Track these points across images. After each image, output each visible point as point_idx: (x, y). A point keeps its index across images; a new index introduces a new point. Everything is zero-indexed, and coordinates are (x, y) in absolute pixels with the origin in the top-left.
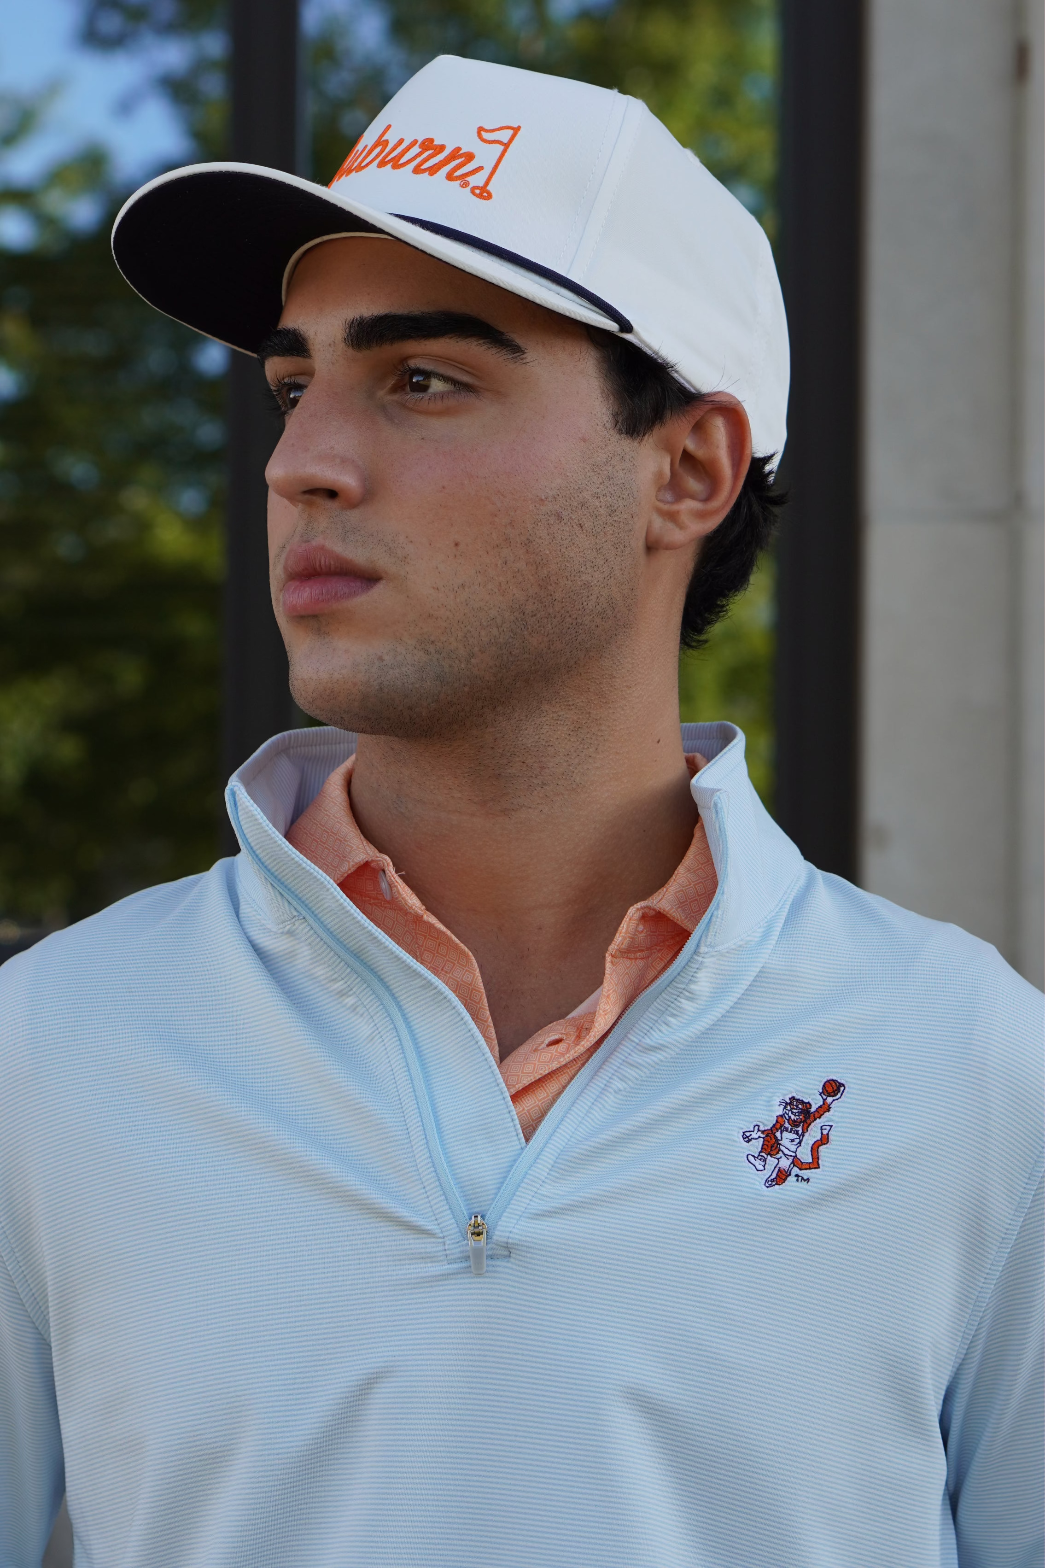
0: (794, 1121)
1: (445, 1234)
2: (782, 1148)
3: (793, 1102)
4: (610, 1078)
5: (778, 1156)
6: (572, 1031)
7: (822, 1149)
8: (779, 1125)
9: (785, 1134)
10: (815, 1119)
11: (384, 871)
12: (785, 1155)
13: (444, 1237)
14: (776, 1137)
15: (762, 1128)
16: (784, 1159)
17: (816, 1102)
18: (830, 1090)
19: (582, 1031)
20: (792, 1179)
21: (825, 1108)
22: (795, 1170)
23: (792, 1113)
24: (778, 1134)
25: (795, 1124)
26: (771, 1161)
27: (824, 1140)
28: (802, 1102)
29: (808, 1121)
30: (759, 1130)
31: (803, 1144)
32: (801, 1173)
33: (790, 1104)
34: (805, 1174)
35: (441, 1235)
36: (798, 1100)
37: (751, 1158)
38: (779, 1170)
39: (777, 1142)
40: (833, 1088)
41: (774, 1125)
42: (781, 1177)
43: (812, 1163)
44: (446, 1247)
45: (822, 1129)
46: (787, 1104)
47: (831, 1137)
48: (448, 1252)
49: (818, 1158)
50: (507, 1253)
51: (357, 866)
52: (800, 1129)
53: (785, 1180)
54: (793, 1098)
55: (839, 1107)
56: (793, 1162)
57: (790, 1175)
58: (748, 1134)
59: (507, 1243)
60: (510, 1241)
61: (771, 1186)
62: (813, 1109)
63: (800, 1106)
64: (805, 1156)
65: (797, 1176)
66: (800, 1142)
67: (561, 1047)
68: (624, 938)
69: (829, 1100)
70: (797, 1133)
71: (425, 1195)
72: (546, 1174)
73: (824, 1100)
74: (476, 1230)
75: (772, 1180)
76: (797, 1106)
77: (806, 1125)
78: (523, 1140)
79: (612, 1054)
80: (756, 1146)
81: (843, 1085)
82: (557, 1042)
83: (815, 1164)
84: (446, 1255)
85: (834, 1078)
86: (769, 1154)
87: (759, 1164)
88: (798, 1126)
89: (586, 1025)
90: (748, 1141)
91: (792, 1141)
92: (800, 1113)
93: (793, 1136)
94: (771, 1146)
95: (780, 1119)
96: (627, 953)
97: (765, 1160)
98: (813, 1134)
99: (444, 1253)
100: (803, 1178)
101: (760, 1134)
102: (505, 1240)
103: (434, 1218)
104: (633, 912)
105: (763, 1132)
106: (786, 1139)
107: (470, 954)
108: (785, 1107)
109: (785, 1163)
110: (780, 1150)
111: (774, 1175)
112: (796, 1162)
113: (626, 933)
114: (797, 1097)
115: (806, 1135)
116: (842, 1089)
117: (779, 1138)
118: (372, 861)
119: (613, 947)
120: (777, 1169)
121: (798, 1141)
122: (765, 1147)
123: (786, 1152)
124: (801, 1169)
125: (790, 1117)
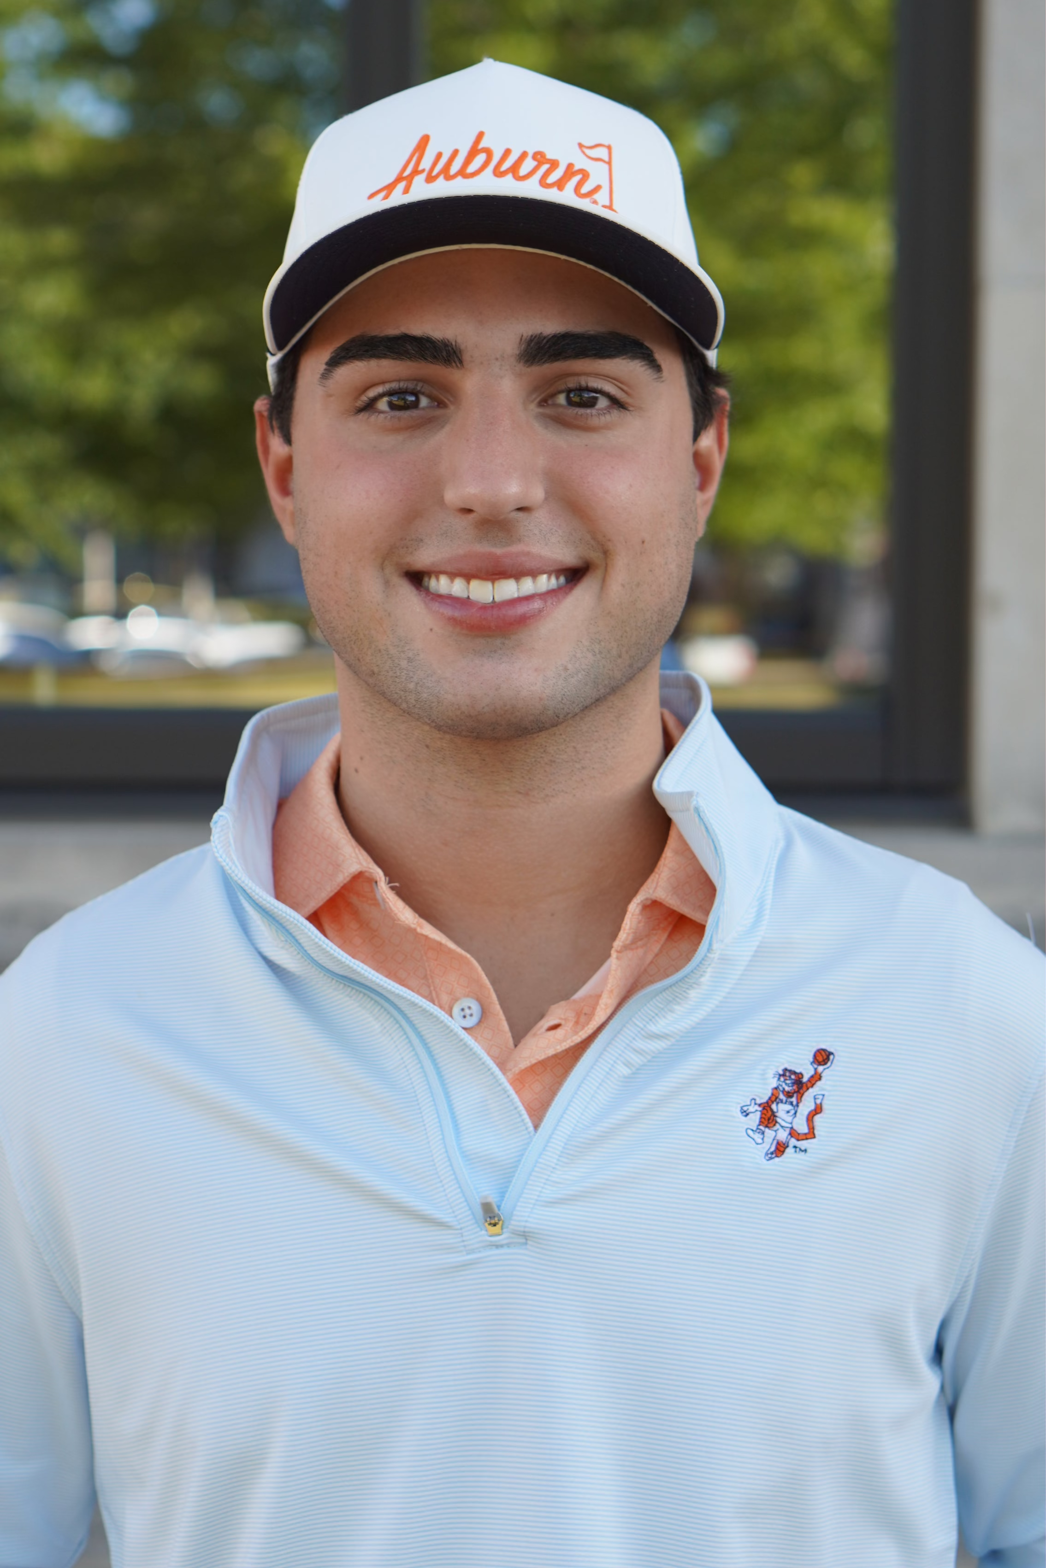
0: (788, 1092)
1: (463, 1225)
2: (778, 1120)
3: (786, 1073)
4: (615, 1062)
5: (775, 1128)
6: (571, 1015)
7: (817, 1119)
8: (774, 1098)
9: (781, 1106)
10: (808, 1089)
11: (373, 883)
12: (782, 1127)
13: (461, 1229)
14: (772, 1110)
15: (758, 1102)
16: (781, 1131)
17: (807, 1073)
18: (820, 1059)
19: (582, 1015)
20: (790, 1151)
21: (816, 1078)
22: (793, 1142)
23: (786, 1084)
24: (774, 1106)
25: (789, 1095)
26: (769, 1133)
27: (818, 1110)
28: (795, 1073)
29: (801, 1091)
30: (755, 1104)
31: (798, 1114)
32: (799, 1144)
33: (784, 1075)
34: (803, 1144)
35: (459, 1227)
36: (790, 1071)
37: (750, 1132)
38: (778, 1143)
39: (773, 1116)
40: (823, 1057)
41: (770, 1098)
42: (780, 1149)
43: (809, 1133)
44: (464, 1239)
45: (815, 1099)
46: (780, 1075)
47: (825, 1107)
48: (466, 1243)
49: (813, 1128)
50: (524, 1241)
51: (351, 876)
52: (794, 1100)
53: (783, 1152)
54: (786, 1069)
55: (829, 1074)
56: (790, 1134)
57: (788, 1146)
58: (745, 1108)
59: (524, 1231)
60: (526, 1228)
61: (771, 1158)
62: (805, 1079)
63: (793, 1077)
64: (802, 1127)
65: (795, 1147)
66: (795, 1113)
67: (559, 1032)
68: (628, 934)
69: (820, 1069)
70: (792, 1104)
72: (555, 1161)
73: (816, 1069)
75: (772, 1153)
76: (790, 1077)
77: (800, 1095)
78: (532, 1128)
79: (616, 1036)
80: (755, 1118)
81: (832, 1054)
82: (555, 1027)
83: (811, 1134)
84: (465, 1246)
85: (824, 1047)
86: (767, 1126)
87: (758, 1137)
88: (791, 1097)
89: (587, 1009)
90: (747, 1115)
91: (788, 1112)
92: (793, 1084)
93: (788, 1107)
94: (768, 1119)
95: (775, 1091)
96: (630, 945)
97: (763, 1133)
98: (807, 1104)
99: (462, 1244)
100: (800, 1150)
101: (757, 1107)
102: (522, 1228)
103: (450, 1211)
104: (635, 903)
105: (760, 1105)
106: (782, 1110)
108: (779, 1079)
109: (783, 1135)
110: (776, 1122)
111: (773, 1148)
112: (793, 1133)
113: (630, 928)
114: (789, 1068)
115: (801, 1105)
116: (831, 1057)
117: (775, 1110)
118: (367, 874)
119: (617, 942)
120: (775, 1142)
121: (793, 1112)
122: (763, 1120)
123: (783, 1124)
124: (798, 1140)
125: (784, 1089)
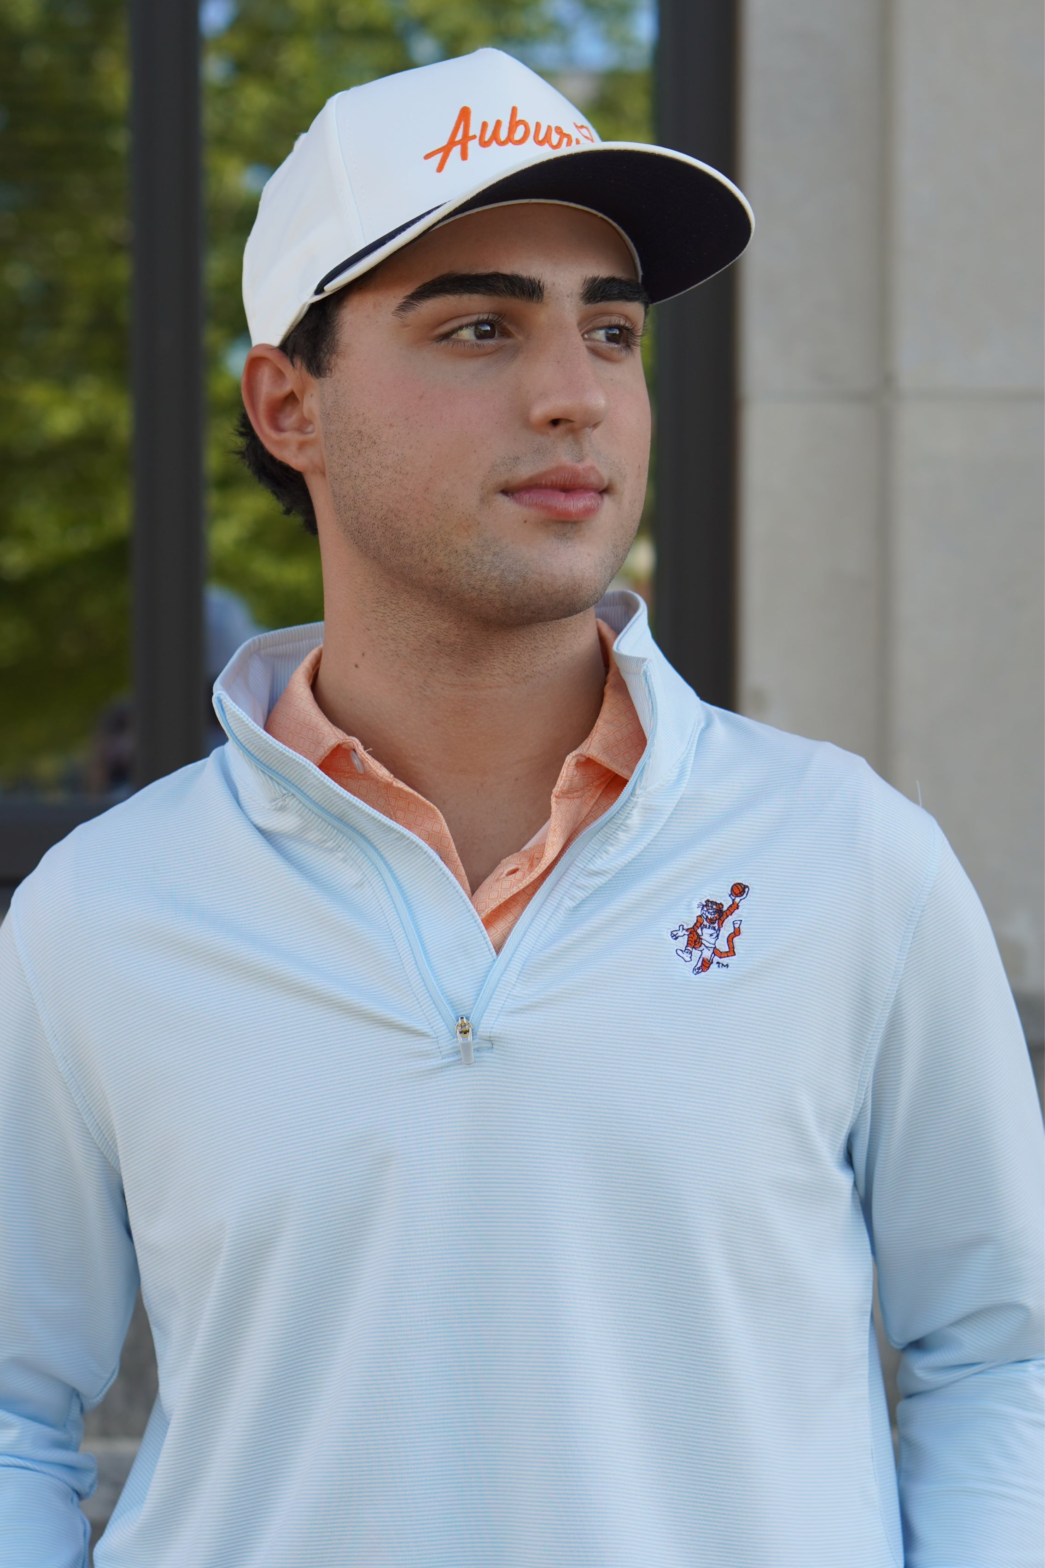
0: (711, 919)
1: (438, 1035)
2: (704, 942)
3: (708, 904)
4: (562, 898)
5: (701, 948)
6: (525, 861)
7: (736, 940)
8: (698, 924)
9: (704, 930)
10: (728, 916)
11: (354, 750)
12: (707, 947)
13: (437, 1038)
14: (697, 934)
15: (685, 927)
16: (706, 951)
17: (727, 903)
18: (737, 891)
19: (533, 861)
20: (714, 966)
21: (734, 907)
22: (716, 959)
23: (709, 913)
24: (699, 931)
25: (712, 921)
26: (696, 953)
27: (737, 932)
28: (716, 903)
29: (722, 918)
30: (683, 929)
31: (720, 937)
32: (721, 960)
33: (706, 906)
34: (724, 961)
35: (435, 1036)
36: (712, 902)
37: (680, 952)
38: (703, 960)
39: (699, 937)
40: (739, 890)
41: (695, 924)
42: (705, 965)
43: (729, 951)
44: (440, 1045)
45: (734, 924)
46: (703, 906)
47: (742, 930)
48: (441, 1049)
49: (733, 947)
50: (490, 1045)
51: (331, 750)
52: (716, 925)
53: (708, 968)
54: (708, 901)
55: (745, 904)
56: (713, 953)
57: (712, 963)
58: (675, 933)
59: (490, 1037)
60: (492, 1035)
61: (698, 973)
62: (725, 909)
63: (714, 907)
64: (723, 947)
65: (718, 963)
66: (718, 936)
67: (518, 875)
68: (565, 781)
69: (737, 900)
70: (714, 928)
71: (419, 1006)
72: (515, 979)
73: (733, 900)
74: (464, 1030)
75: (699, 969)
76: (712, 907)
77: (720, 922)
78: (495, 953)
79: (561, 877)
80: (683, 941)
81: (748, 887)
82: (514, 871)
83: (731, 952)
84: (441, 1052)
85: (740, 882)
86: (693, 947)
87: (686, 956)
88: (714, 923)
89: (536, 855)
90: (676, 938)
91: (711, 935)
92: (715, 912)
93: (712, 931)
94: (695, 941)
95: (699, 918)
96: (566, 794)
97: (691, 953)
98: (727, 929)
99: (439, 1050)
100: (723, 965)
101: (684, 932)
102: (488, 1034)
103: (427, 1023)
104: (570, 759)
105: (687, 930)
106: (706, 934)
107: (436, 808)
108: (702, 909)
109: (707, 954)
110: (702, 943)
111: (700, 964)
112: (716, 952)
113: (567, 776)
114: (711, 900)
115: (722, 929)
116: (747, 890)
117: (700, 934)
118: (344, 743)
119: (556, 790)
120: (701, 959)
121: (715, 935)
122: (690, 942)
123: (707, 944)
124: (720, 958)
125: (707, 917)
